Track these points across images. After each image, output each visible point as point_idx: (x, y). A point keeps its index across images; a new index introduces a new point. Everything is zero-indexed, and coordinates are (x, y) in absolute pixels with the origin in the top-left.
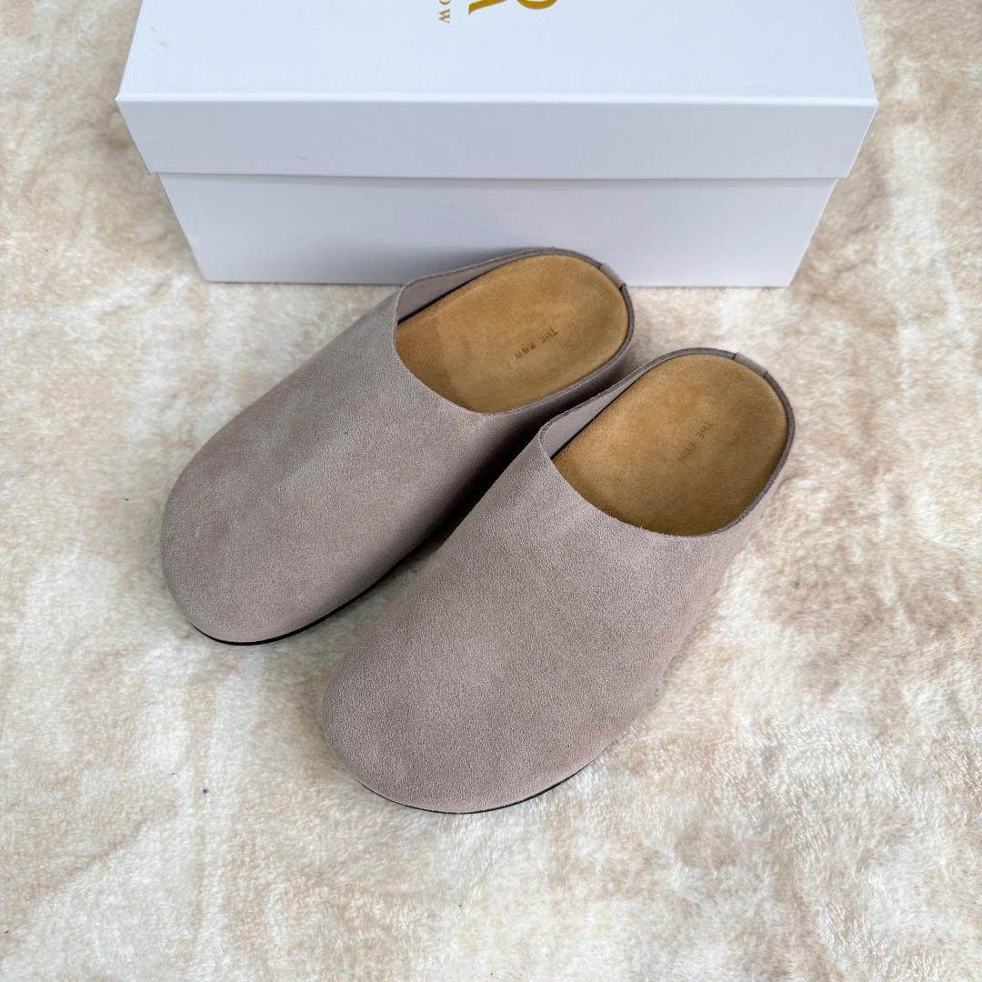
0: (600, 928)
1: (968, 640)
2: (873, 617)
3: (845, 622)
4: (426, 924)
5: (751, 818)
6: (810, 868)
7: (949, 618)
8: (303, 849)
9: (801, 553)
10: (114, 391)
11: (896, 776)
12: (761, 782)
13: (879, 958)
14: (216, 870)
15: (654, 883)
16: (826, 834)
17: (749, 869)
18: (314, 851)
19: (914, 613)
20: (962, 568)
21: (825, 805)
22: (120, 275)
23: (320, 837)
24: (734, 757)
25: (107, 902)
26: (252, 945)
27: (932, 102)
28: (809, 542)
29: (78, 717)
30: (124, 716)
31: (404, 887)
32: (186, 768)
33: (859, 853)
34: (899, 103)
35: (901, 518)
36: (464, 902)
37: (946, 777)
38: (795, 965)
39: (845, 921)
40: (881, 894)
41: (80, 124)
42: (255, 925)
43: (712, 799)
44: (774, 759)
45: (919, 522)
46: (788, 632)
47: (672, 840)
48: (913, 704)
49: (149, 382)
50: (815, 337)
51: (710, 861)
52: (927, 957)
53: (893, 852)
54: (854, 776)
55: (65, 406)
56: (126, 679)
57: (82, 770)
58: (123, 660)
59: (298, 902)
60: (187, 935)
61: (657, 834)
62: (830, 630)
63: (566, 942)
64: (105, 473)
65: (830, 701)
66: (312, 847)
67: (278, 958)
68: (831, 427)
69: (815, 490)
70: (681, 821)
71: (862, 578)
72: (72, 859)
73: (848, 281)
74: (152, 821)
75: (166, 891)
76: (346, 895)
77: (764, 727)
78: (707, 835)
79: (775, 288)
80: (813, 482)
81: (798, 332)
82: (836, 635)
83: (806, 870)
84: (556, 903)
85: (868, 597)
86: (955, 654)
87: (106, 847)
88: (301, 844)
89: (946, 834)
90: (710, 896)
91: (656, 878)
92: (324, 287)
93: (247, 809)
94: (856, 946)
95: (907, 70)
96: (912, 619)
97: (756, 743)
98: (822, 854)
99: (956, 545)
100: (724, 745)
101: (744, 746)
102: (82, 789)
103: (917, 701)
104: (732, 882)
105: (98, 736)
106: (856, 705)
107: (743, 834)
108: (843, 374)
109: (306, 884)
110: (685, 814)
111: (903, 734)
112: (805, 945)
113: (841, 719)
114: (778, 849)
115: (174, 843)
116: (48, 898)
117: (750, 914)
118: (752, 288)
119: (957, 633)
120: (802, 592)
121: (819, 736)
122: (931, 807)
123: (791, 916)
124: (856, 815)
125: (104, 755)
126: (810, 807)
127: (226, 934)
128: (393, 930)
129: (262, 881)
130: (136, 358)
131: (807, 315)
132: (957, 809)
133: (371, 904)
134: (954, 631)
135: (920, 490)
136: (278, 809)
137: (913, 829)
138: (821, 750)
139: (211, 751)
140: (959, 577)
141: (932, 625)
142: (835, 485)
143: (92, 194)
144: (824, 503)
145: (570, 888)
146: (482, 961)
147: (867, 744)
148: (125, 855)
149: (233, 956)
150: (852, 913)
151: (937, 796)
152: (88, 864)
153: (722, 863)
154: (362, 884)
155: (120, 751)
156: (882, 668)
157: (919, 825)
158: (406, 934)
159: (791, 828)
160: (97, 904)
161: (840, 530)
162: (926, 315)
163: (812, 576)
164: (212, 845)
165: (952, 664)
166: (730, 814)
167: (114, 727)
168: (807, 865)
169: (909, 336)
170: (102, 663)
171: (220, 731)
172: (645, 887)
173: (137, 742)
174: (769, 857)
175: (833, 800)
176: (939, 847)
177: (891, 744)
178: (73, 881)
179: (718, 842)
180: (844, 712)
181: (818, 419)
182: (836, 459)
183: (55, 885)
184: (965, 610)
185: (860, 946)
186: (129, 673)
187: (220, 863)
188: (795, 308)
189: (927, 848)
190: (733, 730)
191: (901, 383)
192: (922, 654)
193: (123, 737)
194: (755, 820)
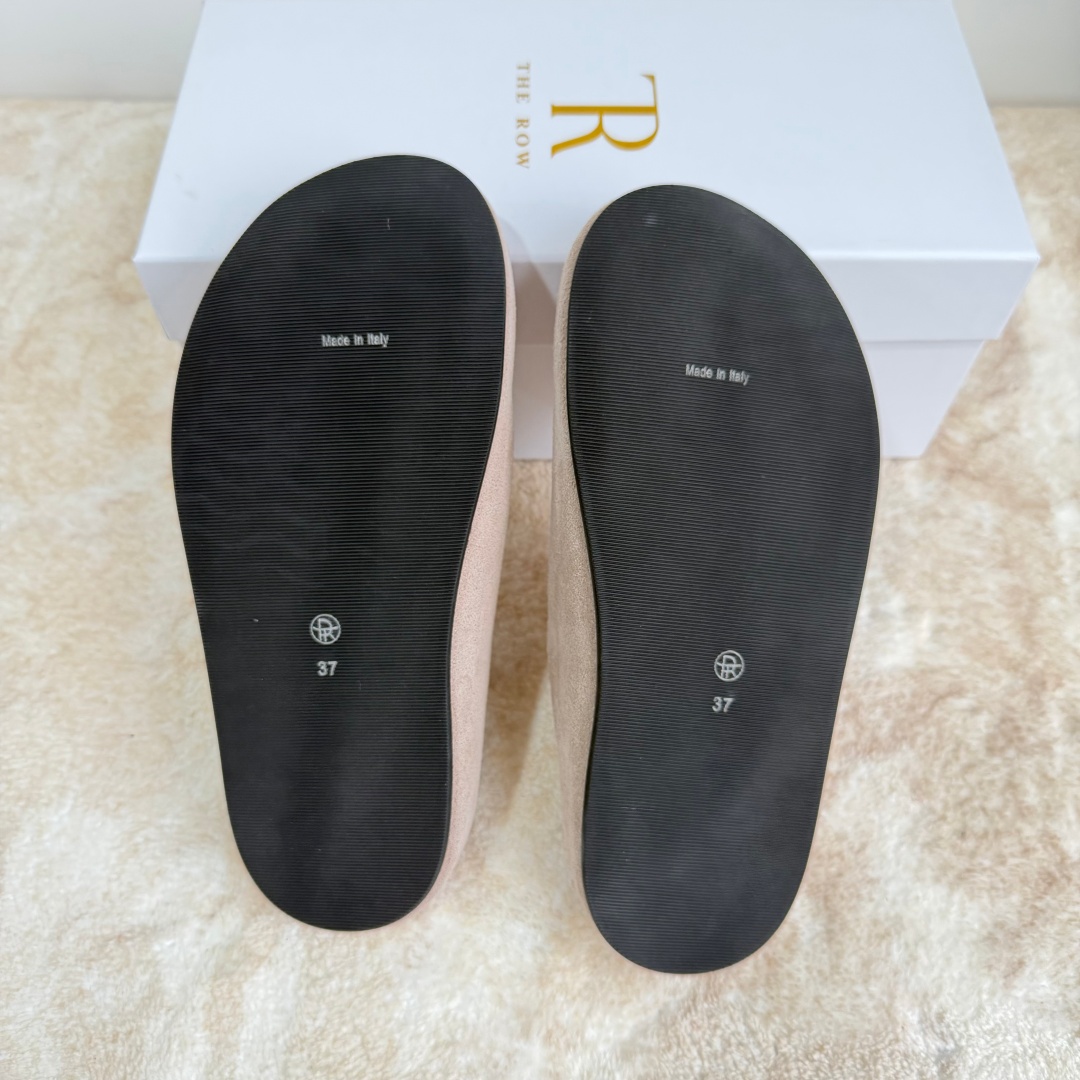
2: (1058, 875)
3: (1024, 881)
9: (964, 793)
24: (903, 1067)
28: (972, 778)
29: (68, 1027)
30: (127, 1027)
41: (82, 276)
44: (952, 1068)
46: (956, 897)
50: (957, 521)
55: (58, 617)
58: (129, 944)
62: (1008, 892)
65: (1015, 987)
68: (987, 632)
69: (975, 711)
71: (1040, 825)
77: (936, 1024)
81: (937, 516)
82: (1015, 899)
85: (1049, 848)
97: (928, 1046)
100: (888, 1051)
101: (913, 1052)
105: (94, 1053)
106: (1048, 991)
108: (993, 567)
120: (970, 844)
121: (1005, 1035)
130: (145, 555)
131: (945, 495)
138: (1011, 1054)
139: (237, 1072)
147: (1066, 1044)
155: (121, 1074)
156: (1075, 941)
163: (979, 823)
167: (114, 1041)
169: (1065, 518)
170: (101, 949)
171: (249, 1044)
173: (145, 1062)
180: (1034, 1001)
188: (931, 486)
190: (899, 1030)
191: (1063, 576)
193: (126, 1055)
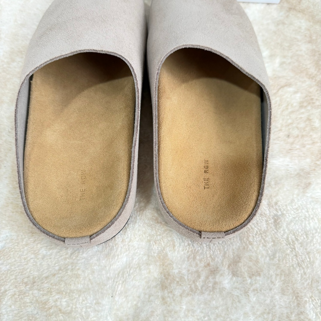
0: (189, 311)
3: (312, 154)
6: (301, 278)
16: (308, 260)
17: (268, 278)
21: (307, 245)
28: (293, 116)
36: (114, 294)
43: (248, 242)
44: (279, 220)
47: (226, 263)
61: (218, 260)
62: (306, 158)
63: (170, 319)
65: (307, 193)
69: (296, 92)
70: (231, 254)
73: (305, 3)
77: (274, 206)
78: (245, 260)
79: (272, 4)
80: (294, 89)
83: (299, 278)
84: (164, 298)
97: (270, 212)
98: (307, 270)
107: (264, 260)
108: (305, 42)
110: (233, 250)
118: (262, 3)
120: (291, 140)
123: (291, 303)
126: (299, 246)
131: (287, 16)
145: (172, 291)
153: (253, 275)
154: (57, 288)
163: (296, 132)
166: (257, 250)
168: (299, 276)
174: (279, 272)
175: (311, 242)
179: (251, 264)
180: (314, 198)
188: (282, 14)
194: (270, 252)
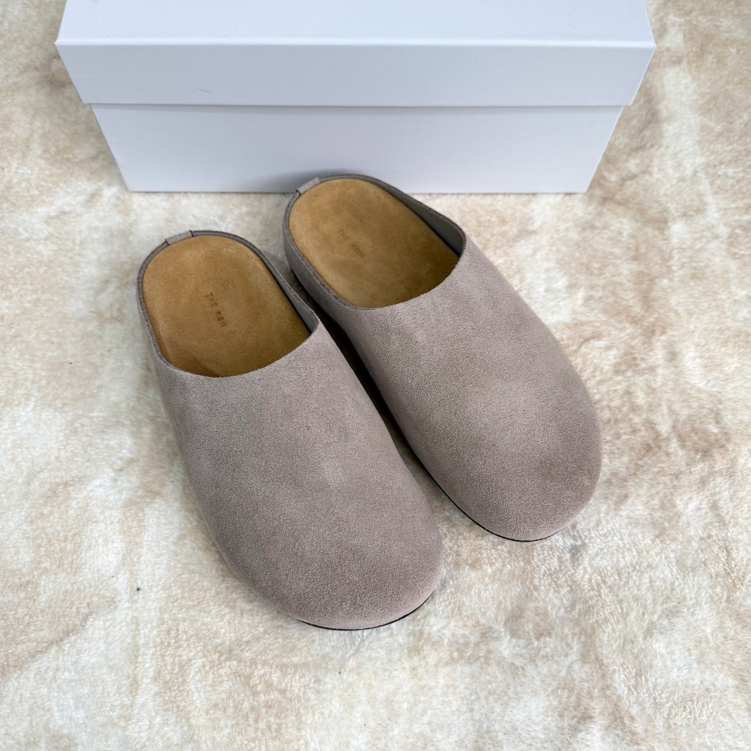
0: (448, 687)
1: (725, 462)
2: (653, 445)
3: (632, 449)
4: (313, 687)
5: (562, 600)
6: (608, 637)
7: (711, 445)
8: (216, 632)
9: (597, 397)
10: (58, 279)
11: (673, 566)
12: (569, 573)
13: (662, 705)
14: (149, 650)
15: (489, 652)
16: (620, 611)
17: (562, 639)
18: (225, 634)
19: (684, 441)
20: (720, 406)
21: (619, 589)
22: (62, 187)
23: (229, 623)
24: (549, 554)
25: (63, 677)
26: (178, 707)
27: (694, 49)
28: (603, 388)
29: (36, 534)
30: (73, 532)
31: (295, 660)
32: (122, 571)
33: (645, 626)
34: (668, 49)
35: (674, 369)
36: (343, 670)
37: (710, 566)
38: (598, 711)
39: (636, 677)
40: (662, 656)
41: (27, 68)
42: (180, 691)
43: (532, 587)
44: (579, 555)
45: (687, 372)
47: (502, 618)
48: (684, 511)
49: (86, 270)
50: (606, 231)
51: (531, 634)
52: (697, 703)
53: (671, 624)
54: (640, 567)
55: (20, 290)
56: (74, 504)
57: (41, 575)
58: (71, 488)
59: (213, 673)
60: (126, 701)
61: (491, 614)
62: (621, 456)
63: (422, 698)
64: (53, 343)
65: (621, 510)
66: (223, 631)
67: (198, 717)
68: (619, 300)
69: (608, 348)
70: (509, 604)
71: (644, 416)
72: (34, 644)
73: (631, 187)
74: (97, 614)
75: (109, 667)
76: (250, 666)
77: (570, 530)
78: (529, 614)
79: (575, 194)
80: (606, 343)
81: (593, 227)
82: (625, 459)
83: (605, 639)
84: (414, 669)
85: (649, 430)
86: (716, 472)
87: (61, 634)
88: (215, 628)
89: (711, 609)
90: (532, 660)
91: (490, 647)
92: (223, 195)
93: (171, 602)
94: (644, 695)
95: (674, 24)
96: (683, 446)
97: (565, 543)
98: (617, 627)
99: (716, 389)
100: (540, 545)
101: (556, 546)
102: (41, 589)
103: (687, 508)
104: (548, 650)
105: (53, 548)
106: (641, 512)
107: (557, 613)
108: (627, 259)
109: (219, 659)
110: (512, 598)
111: (678, 534)
112: (605, 696)
113: (630, 524)
114: (583, 623)
115: (115, 630)
116: (15, 675)
117: (563, 673)
118: (557, 194)
119: (717, 456)
121: (613, 537)
122: (699, 589)
123: (594, 674)
124: (643, 596)
125: (58, 563)
126: (608, 591)
127: (158, 699)
128: (288, 692)
129: (185, 658)
130: (75, 252)
131: (600, 214)
132: (718, 590)
133: (270, 673)
134: (715, 454)
135: (687, 347)
136: (196, 601)
137: (686, 606)
138: (615, 548)
139: (142, 558)
140: (718, 414)
141: (698, 450)
142: (623, 345)
143: (38, 124)
144: (614, 358)
145: (424, 657)
146: (358, 715)
147: (650, 542)
148: (76, 640)
149: (163, 716)
150: (641, 671)
151: (703, 580)
152: (47, 648)
153: (541, 635)
154: (263, 658)
155: (70, 560)
156: (660, 484)
157: (690, 603)
158: (298, 696)
159: (593, 608)
160: (55, 679)
161: (627, 379)
162: (691, 213)
163: (606, 414)
164: (145, 631)
165: (714, 480)
166: (546, 597)
167: (65, 541)
168: (606, 635)
169: (677, 229)
170: (54, 491)
171: (149, 543)
172: (482, 655)
173: (84, 552)
174: (577, 630)
175: (624, 585)
176: (706, 619)
177: (668, 542)
178: (36, 661)
179: (537, 619)
180: (632, 518)
181: (609, 294)
182: (623, 325)
183: (20, 665)
184: (723, 438)
185: (647, 695)
186: (76, 499)
187: (152, 645)
188: (591, 209)
189: (697, 620)
191: (672, 265)
192: (691, 473)
193: (72, 548)
194: (565, 601)
